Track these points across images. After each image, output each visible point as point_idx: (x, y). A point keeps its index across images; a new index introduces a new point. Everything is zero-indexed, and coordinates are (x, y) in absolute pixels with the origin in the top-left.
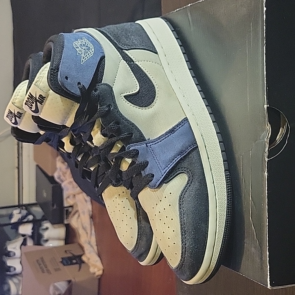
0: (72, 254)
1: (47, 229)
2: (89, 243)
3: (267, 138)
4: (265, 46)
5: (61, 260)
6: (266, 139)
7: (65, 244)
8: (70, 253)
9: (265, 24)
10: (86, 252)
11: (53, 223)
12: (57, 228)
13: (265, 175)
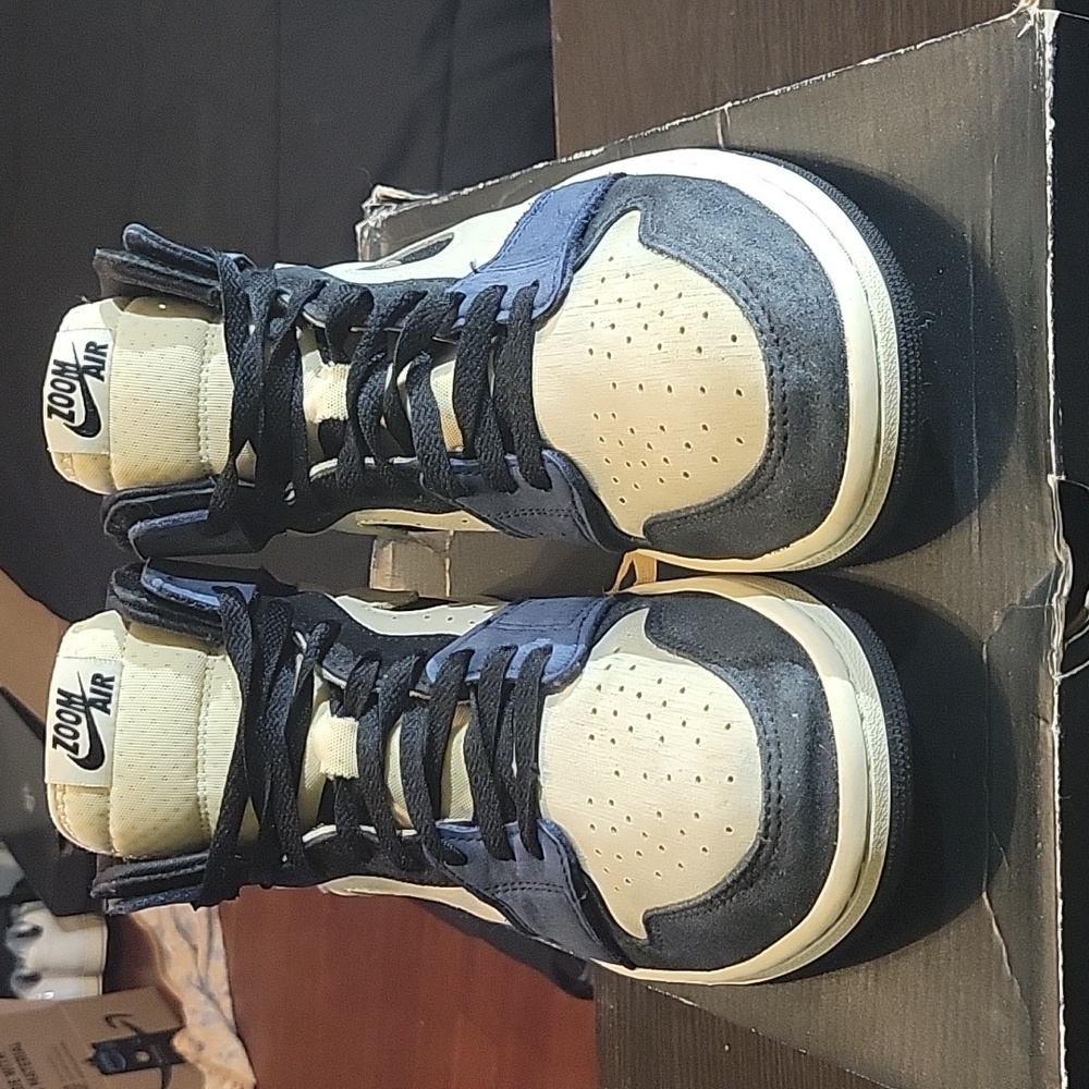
0: (135, 1030)
1: (36, 932)
2: (203, 987)
3: (1059, 597)
4: (1053, 259)
5: (91, 1053)
6: (1054, 600)
7: (104, 992)
8: (127, 1025)
9: (1049, 178)
10: (189, 1019)
11: (59, 912)
12: (74, 930)
13: (1049, 735)
